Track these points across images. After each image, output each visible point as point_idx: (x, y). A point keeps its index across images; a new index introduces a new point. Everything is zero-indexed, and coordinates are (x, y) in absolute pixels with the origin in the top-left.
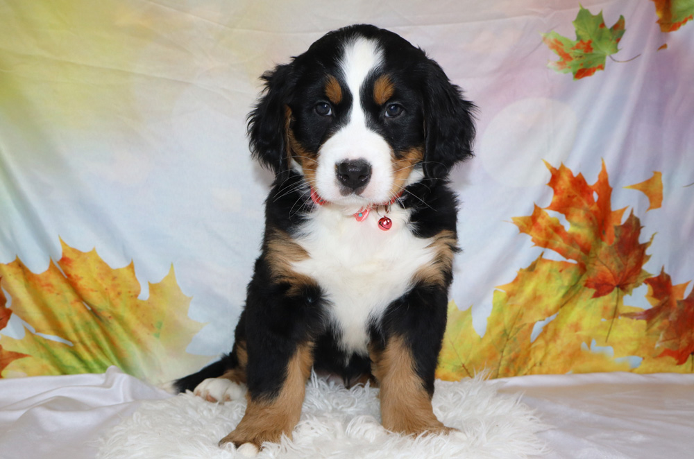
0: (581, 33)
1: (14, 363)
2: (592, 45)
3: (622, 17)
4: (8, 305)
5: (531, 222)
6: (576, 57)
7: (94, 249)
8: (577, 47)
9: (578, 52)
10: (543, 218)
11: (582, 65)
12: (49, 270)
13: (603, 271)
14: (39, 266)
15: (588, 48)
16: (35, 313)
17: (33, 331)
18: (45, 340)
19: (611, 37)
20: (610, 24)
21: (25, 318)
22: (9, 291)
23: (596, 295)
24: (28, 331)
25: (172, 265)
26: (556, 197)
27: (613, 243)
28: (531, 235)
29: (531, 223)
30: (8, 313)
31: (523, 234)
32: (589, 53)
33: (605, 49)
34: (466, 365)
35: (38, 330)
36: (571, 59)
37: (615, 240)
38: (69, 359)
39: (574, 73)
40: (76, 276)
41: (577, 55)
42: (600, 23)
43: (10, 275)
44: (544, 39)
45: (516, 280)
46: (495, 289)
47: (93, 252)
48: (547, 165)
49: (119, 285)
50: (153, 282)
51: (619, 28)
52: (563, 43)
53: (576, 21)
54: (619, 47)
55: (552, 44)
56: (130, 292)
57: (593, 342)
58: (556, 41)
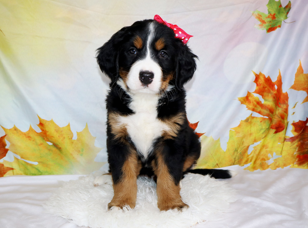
0: (270, 10)
2: (275, 16)
3: (290, 2)
6: (268, 22)
7: (52, 119)
8: (269, 17)
9: (269, 19)
10: (252, 97)
11: (270, 26)
12: (29, 130)
13: (279, 121)
15: (274, 17)
17: (19, 158)
19: (284, 12)
20: (284, 6)
21: (16, 153)
22: (9, 141)
23: (276, 132)
24: (16, 158)
25: (87, 124)
26: (258, 88)
28: (246, 105)
29: (246, 100)
30: (6, 151)
31: (242, 104)
32: (274, 20)
33: (282, 18)
34: (218, 164)
36: (265, 23)
39: (267, 30)
40: (46, 130)
41: (268, 21)
42: (279, 5)
43: (10, 134)
44: (253, 14)
45: (240, 126)
46: (230, 130)
47: (52, 121)
48: (254, 73)
49: (64, 134)
50: (78, 131)
51: (288, 7)
52: (262, 15)
53: (268, 4)
54: (288, 16)
55: (257, 16)
56: (69, 137)
57: (274, 154)
58: (258, 14)
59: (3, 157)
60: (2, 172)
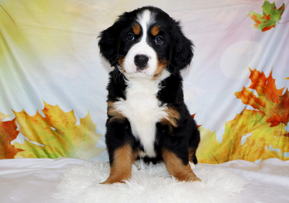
0: (265, 12)
1: (19, 153)
2: (270, 17)
3: (284, 4)
4: (18, 130)
5: (241, 94)
6: (263, 22)
7: (57, 105)
8: (263, 18)
9: (264, 20)
10: (247, 92)
11: (265, 25)
12: (36, 115)
13: (274, 116)
14: (32, 113)
15: (268, 18)
16: (29, 133)
17: (28, 140)
18: (33, 144)
19: (278, 13)
20: (278, 7)
21: (25, 135)
22: (19, 123)
23: (272, 126)
24: (26, 140)
25: (89, 111)
26: (253, 83)
27: (279, 103)
28: (242, 99)
30: (18, 133)
31: (238, 99)
32: (269, 20)
33: (276, 18)
34: (214, 155)
35: (30, 140)
36: (260, 23)
37: (280, 102)
38: (41, 152)
39: (262, 29)
40: (50, 116)
41: (263, 21)
42: (273, 7)
43: (20, 117)
44: (249, 15)
45: (235, 119)
46: (225, 123)
47: (57, 106)
48: (250, 69)
49: (67, 119)
50: (82, 118)
51: (282, 9)
52: (257, 16)
53: (263, 6)
54: (281, 17)
55: (252, 17)
56: (72, 122)
57: (270, 146)
58: (254, 15)
59: (14, 139)
60: (13, 153)
